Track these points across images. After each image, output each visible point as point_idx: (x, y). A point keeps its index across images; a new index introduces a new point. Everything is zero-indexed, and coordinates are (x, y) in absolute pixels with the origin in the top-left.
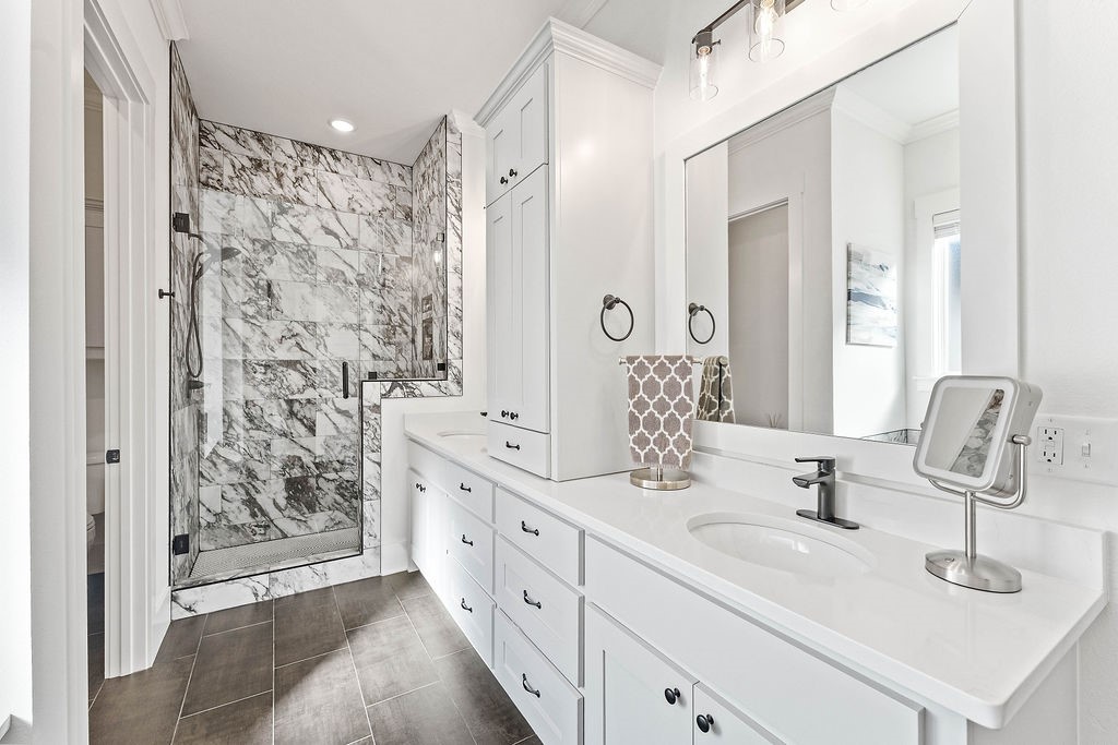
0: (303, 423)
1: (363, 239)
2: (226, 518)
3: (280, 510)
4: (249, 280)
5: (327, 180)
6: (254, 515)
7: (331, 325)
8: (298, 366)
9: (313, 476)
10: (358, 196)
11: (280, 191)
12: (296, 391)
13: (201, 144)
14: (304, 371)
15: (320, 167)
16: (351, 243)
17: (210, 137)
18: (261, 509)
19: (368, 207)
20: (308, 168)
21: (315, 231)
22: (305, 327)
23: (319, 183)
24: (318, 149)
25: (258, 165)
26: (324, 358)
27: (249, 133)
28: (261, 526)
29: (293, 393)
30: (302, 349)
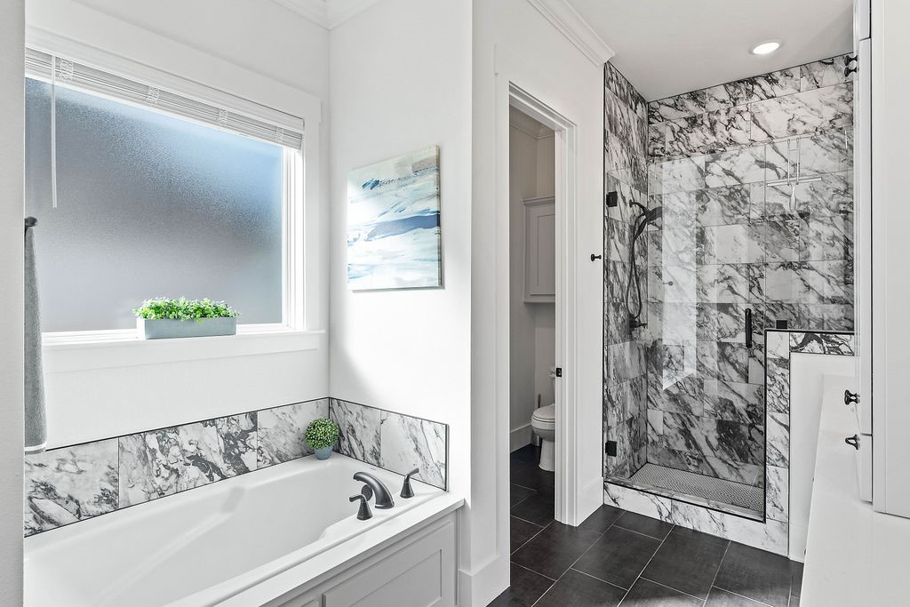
0: (735, 368)
1: (805, 162)
2: (667, 441)
3: (712, 449)
4: (686, 230)
5: (762, 108)
6: (688, 446)
7: (766, 265)
8: (730, 309)
9: (745, 424)
10: (800, 113)
11: (713, 139)
12: (728, 334)
13: (650, 123)
14: (735, 314)
15: (755, 98)
16: (790, 170)
17: (656, 114)
18: (694, 442)
19: (814, 121)
20: (741, 107)
21: (748, 168)
22: (737, 270)
23: (753, 116)
24: (752, 81)
25: (693, 121)
26: (757, 301)
27: (686, 96)
28: (695, 458)
29: (725, 337)
30: (734, 292)
